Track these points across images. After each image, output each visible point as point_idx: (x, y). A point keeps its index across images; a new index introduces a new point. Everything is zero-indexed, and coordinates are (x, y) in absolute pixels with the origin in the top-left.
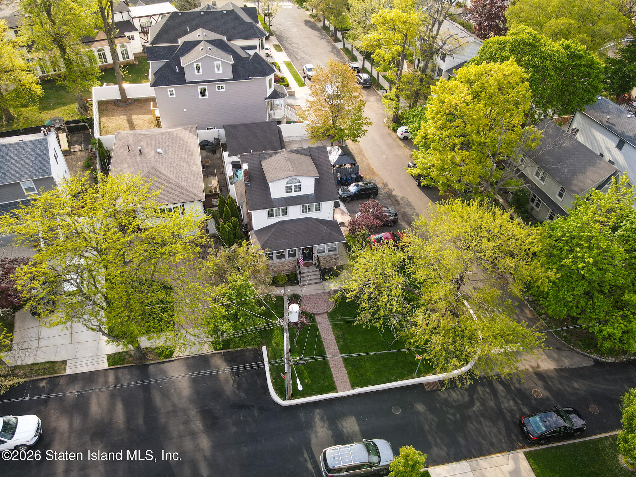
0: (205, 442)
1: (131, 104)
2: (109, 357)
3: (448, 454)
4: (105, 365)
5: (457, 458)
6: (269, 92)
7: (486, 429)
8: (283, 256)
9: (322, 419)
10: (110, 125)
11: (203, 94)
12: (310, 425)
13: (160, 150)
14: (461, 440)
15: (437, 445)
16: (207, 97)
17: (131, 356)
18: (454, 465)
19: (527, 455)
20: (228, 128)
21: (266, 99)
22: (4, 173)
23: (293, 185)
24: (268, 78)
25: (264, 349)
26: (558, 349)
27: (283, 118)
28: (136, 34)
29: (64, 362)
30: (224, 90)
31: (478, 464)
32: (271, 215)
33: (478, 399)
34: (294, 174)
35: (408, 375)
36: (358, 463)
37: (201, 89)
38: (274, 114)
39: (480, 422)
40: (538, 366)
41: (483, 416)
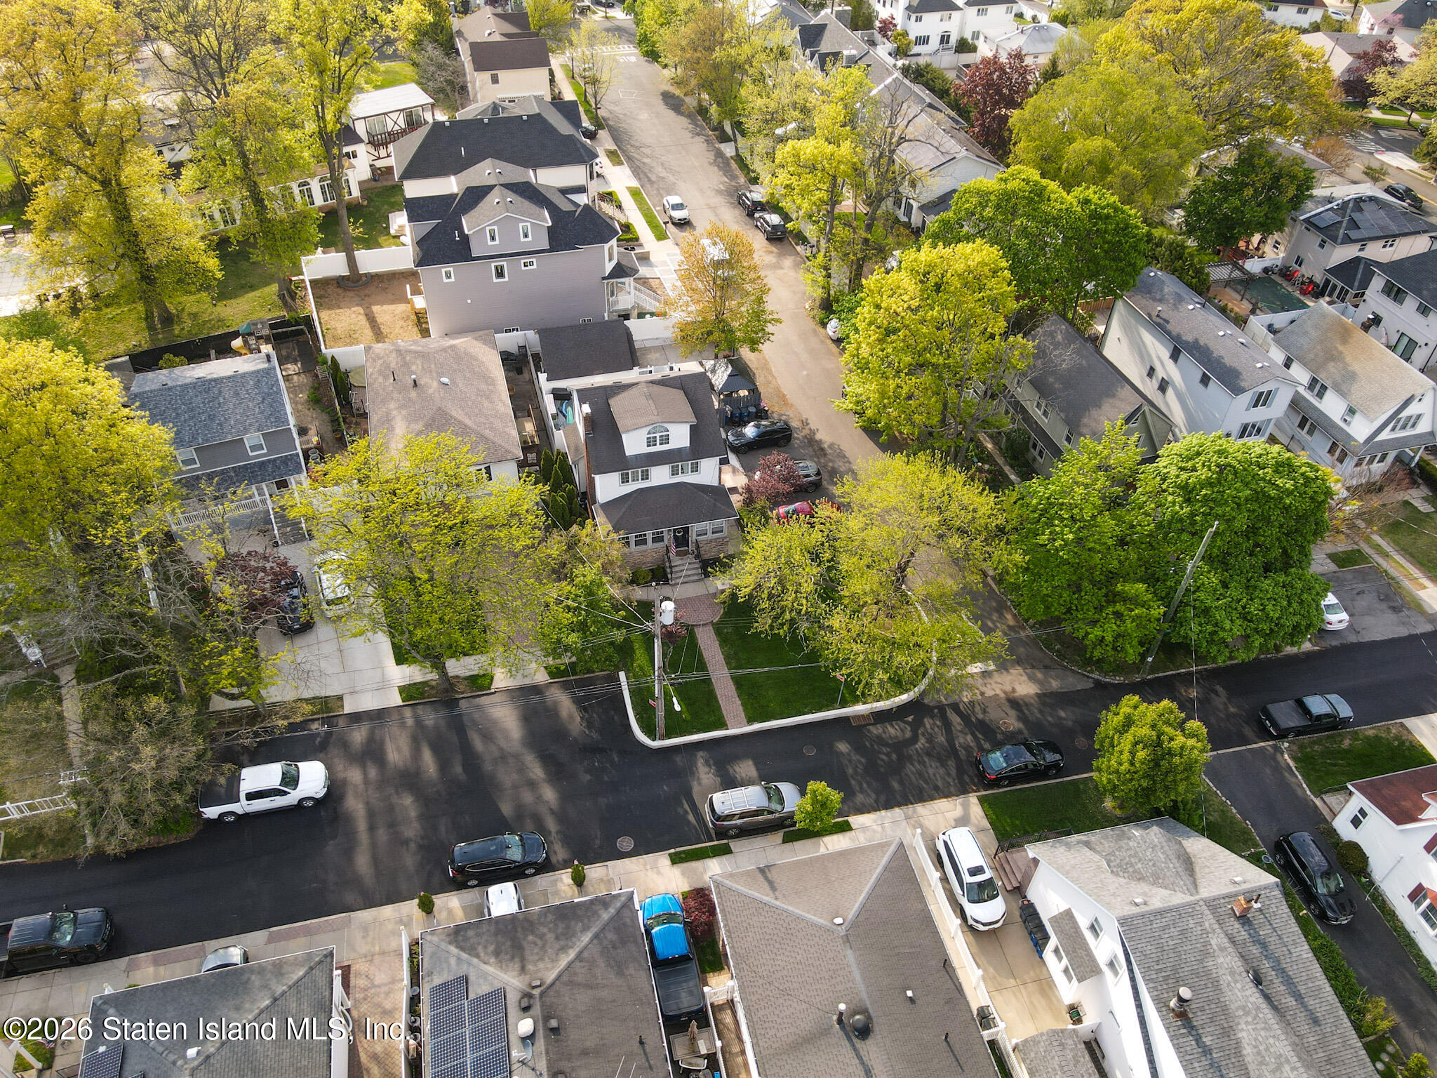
0: (549, 794)
1: (366, 284)
2: (402, 690)
3: (876, 801)
4: (397, 700)
5: (888, 806)
6: (609, 267)
7: (931, 771)
8: (644, 542)
9: (707, 763)
10: (338, 325)
11: (500, 274)
12: (690, 770)
13: (445, 380)
14: (896, 785)
15: (862, 791)
16: (506, 279)
17: (432, 688)
18: (883, 812)
19: (982, 800)
20: (543, 333)
21: (604, 278)
22: (220, 424)
23: (658, 435)
24: (607, 246)
25: (622, 675)
26: (1046, 667)
27: (633, 307)
28: (361, 149)
29: (340, 698)
30: (535, 267)
31: (915, 811)
32: (625, 480)
33: (923, 735)
34: (659, 419)
35: (829, 705)
36: (754, 808)
37: (496, 268)
38: (617, 302)
39: (922, 763)
40: (1014, 690)
41: (929, 754)
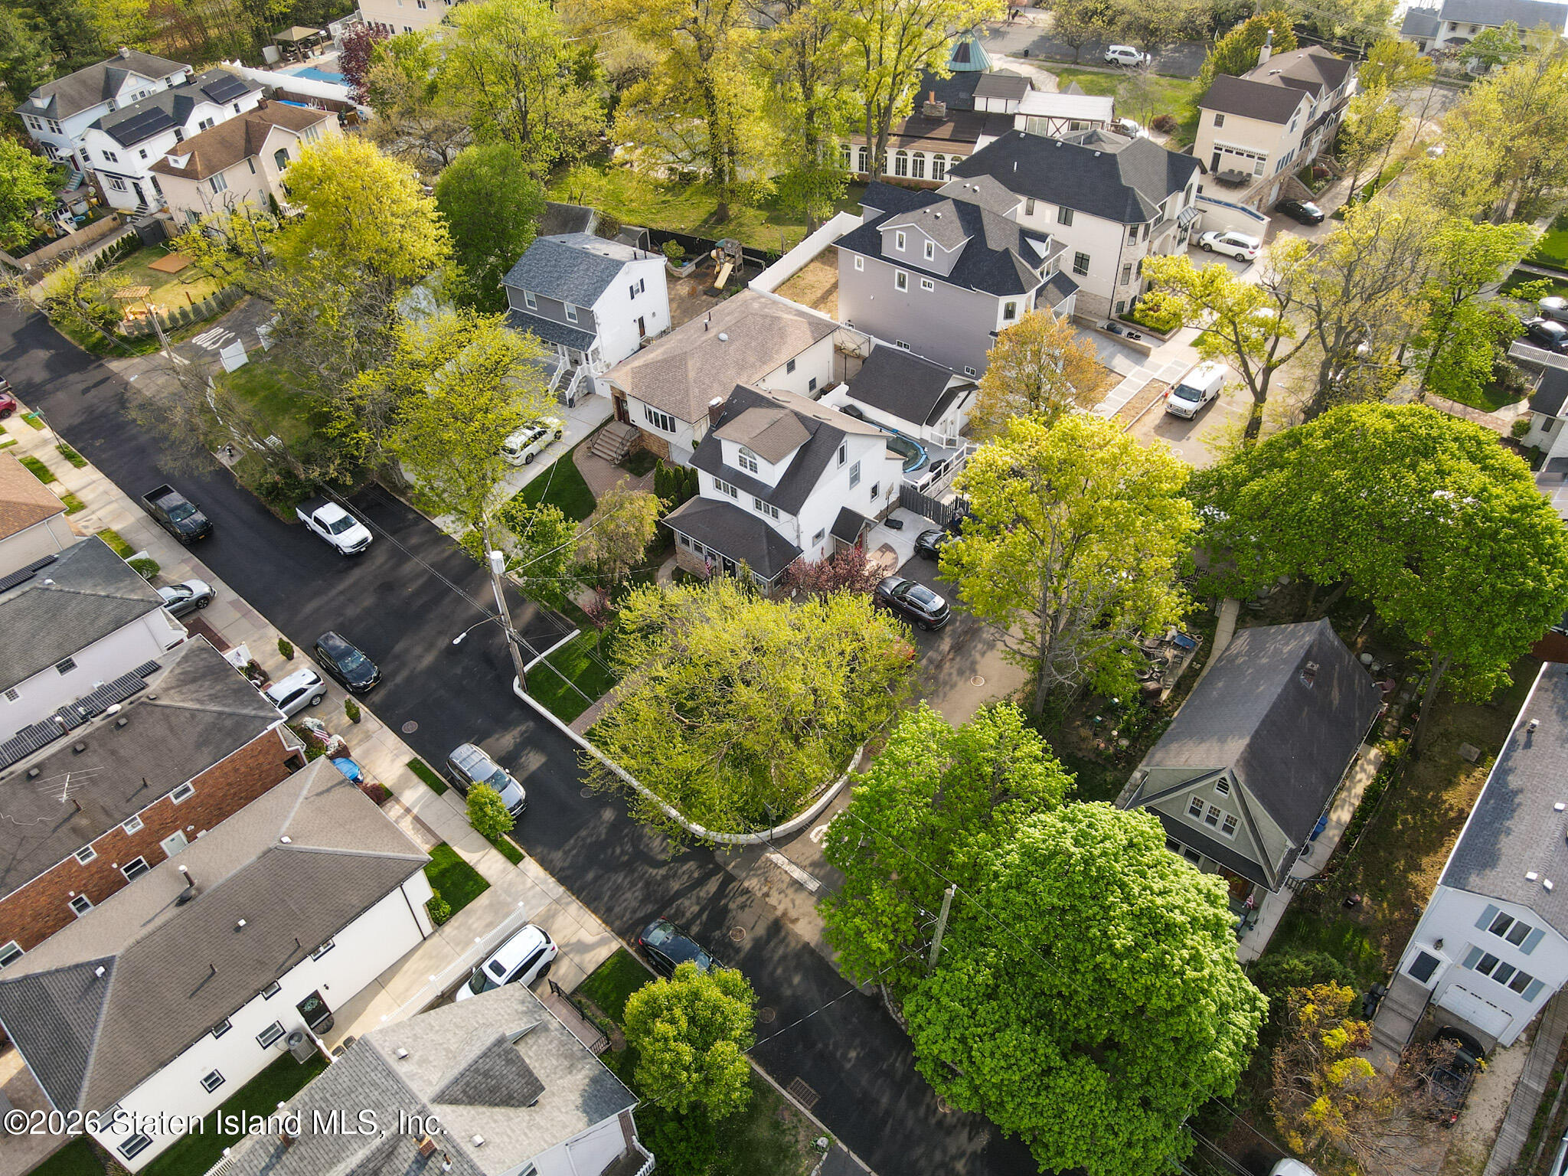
0: (428, 660)
3: (562, 869)
5: (561, 881)
7: (628, 895)
9: (524, 733)
11: (902, 284)
12: (505, 726)
13: (723, 336)
14: (590, 876)
15: (566, 853)
16: (907, 291)
18: (552, 880)
19: (621, 954)
21: (991, 334)
23: (748, 459)
24: (1004, 300)
25: (577, 632)
30: (933, 290)
31: (568, 904)
32: (718, 486)
33: (670, 869)
34: (747, 442)
37: (899, 275)
39: (633, 884)
40: (795, 921)
41: (648, 884)
